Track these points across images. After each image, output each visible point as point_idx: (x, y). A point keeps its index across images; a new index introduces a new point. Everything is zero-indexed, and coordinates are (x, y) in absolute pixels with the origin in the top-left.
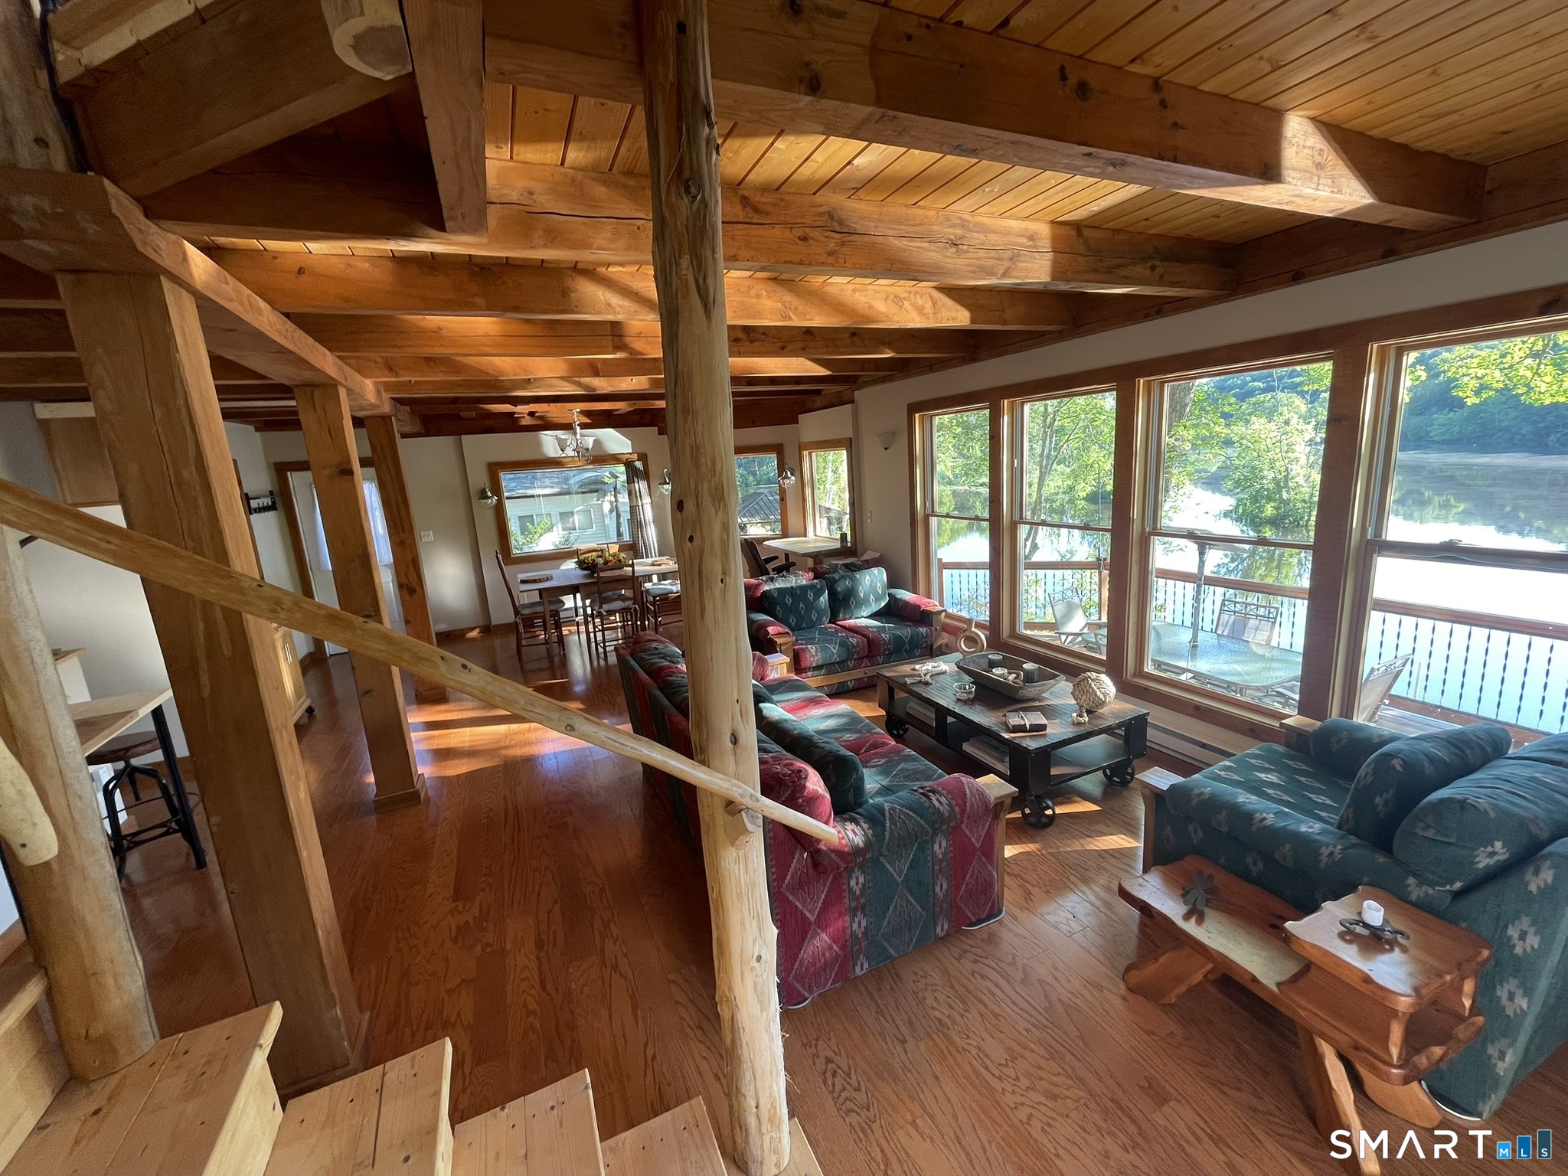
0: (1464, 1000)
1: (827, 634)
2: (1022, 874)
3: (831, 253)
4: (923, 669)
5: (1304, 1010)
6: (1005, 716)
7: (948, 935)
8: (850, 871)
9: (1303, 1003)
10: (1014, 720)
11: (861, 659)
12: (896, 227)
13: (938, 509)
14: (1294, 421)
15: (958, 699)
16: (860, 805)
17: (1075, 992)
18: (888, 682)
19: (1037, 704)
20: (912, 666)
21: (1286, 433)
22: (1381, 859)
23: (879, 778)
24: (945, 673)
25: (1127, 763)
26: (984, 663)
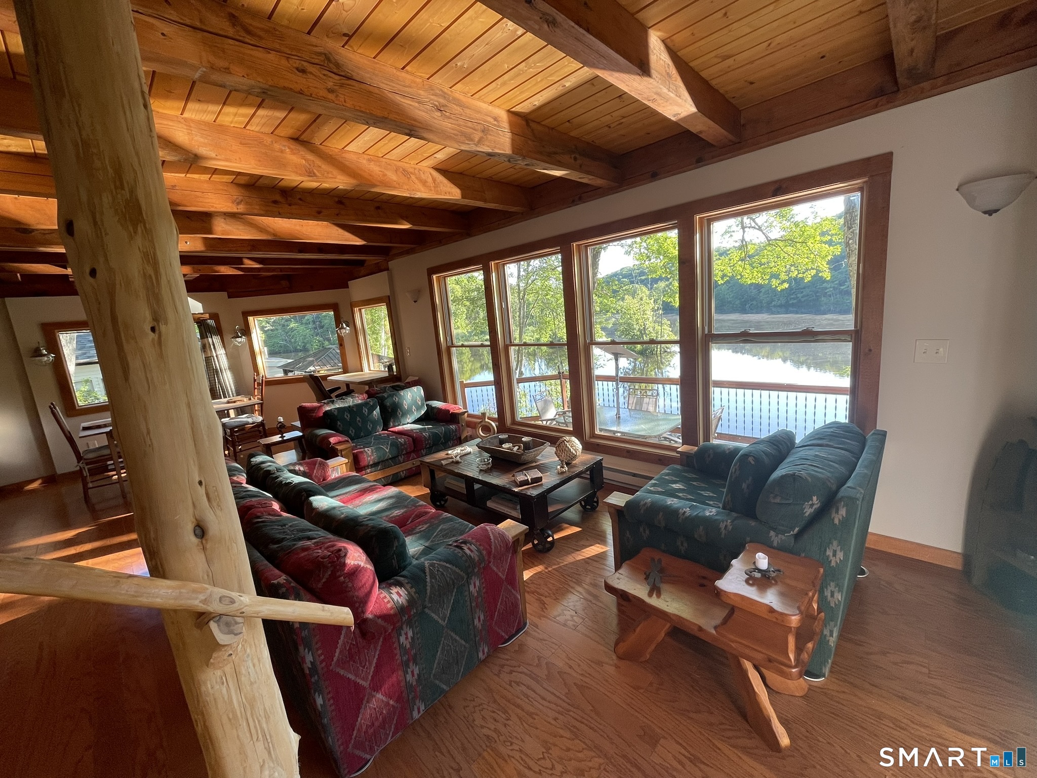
0: (813, 604)
1: (381, 438)
2: (538, 590)
3: (331, 91)
4: (454, 453)
5: (733, 642)
6: (514, 476)
7: (489, 656)
8: (398, 631)
9: (732, 637)
10: (520, 478)
11: (408, 454)
12: (388, 83)
13: (455, 342)
14: (644, 298)
15: (481, 470)
16: (404, 568)
17: (584, 673)
18: (429, 466)
19: (534, 464)
20: (446, 452)
21: (641, 305)
22: (753, 523)
23: (421, 542)
24: (470, 453)
25: (594, 495)
26: (496, 442)
